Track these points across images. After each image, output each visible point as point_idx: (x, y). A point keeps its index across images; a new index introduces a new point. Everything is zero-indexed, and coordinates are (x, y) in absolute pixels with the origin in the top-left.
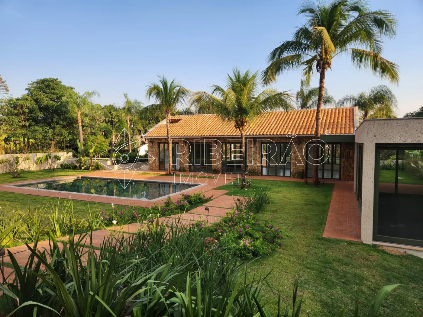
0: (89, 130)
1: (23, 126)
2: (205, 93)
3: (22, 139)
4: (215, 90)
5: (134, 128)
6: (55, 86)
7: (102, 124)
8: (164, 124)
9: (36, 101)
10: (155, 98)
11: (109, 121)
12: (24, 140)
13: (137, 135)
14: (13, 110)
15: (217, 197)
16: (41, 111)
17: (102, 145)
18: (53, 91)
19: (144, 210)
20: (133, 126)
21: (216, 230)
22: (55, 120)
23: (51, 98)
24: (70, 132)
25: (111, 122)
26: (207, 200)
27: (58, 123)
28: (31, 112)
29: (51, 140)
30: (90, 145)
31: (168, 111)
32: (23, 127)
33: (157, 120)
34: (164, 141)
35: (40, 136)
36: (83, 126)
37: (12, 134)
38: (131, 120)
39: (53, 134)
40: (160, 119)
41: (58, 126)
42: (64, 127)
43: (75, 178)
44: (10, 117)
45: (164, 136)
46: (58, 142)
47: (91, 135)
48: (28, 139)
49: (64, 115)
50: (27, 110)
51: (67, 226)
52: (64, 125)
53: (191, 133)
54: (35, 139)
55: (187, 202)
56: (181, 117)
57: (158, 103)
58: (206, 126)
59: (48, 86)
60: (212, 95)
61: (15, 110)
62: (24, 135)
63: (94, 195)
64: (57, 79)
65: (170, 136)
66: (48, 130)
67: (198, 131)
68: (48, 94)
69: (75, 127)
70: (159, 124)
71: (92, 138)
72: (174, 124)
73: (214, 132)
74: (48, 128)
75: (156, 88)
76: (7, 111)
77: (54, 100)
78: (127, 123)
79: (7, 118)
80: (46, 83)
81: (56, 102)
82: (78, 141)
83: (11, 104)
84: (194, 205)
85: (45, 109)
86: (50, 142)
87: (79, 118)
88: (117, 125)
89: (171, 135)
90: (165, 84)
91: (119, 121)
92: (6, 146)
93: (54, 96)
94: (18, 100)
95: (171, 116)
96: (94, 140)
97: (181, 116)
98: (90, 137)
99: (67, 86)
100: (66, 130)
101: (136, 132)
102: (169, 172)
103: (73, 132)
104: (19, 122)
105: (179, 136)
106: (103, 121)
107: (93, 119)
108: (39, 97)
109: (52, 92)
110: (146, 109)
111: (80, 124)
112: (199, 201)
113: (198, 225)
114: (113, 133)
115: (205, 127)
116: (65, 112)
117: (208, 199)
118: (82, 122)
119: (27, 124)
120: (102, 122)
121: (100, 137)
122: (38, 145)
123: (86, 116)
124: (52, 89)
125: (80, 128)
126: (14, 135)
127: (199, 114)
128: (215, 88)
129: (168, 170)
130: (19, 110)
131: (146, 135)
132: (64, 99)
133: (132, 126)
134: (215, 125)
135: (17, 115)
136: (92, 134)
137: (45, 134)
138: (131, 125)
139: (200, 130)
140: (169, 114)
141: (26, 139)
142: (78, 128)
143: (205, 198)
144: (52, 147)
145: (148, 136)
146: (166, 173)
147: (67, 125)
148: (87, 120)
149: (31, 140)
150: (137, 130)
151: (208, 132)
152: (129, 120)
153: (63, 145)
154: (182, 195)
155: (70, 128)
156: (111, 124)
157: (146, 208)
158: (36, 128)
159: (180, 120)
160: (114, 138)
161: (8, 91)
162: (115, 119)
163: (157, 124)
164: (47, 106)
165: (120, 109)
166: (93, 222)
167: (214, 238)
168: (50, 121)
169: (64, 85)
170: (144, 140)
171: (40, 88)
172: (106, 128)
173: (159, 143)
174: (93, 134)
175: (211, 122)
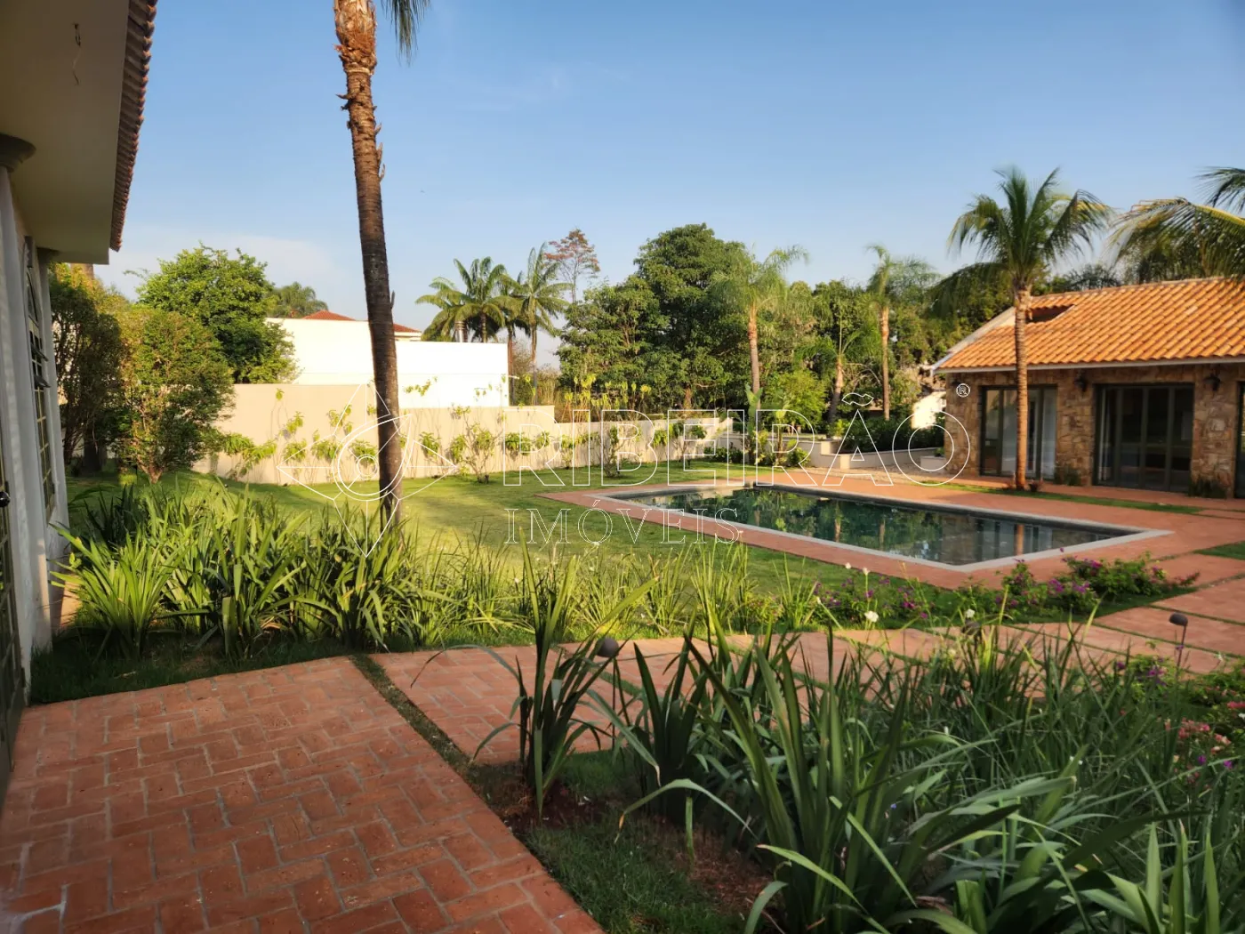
0: (773, 358)
1: (627, 353)
2: (1179, 202)
3: (624, 386)
4: (1224, 188)
5: (901, 344)
6: (698, 244)
7: (807, 338)
8: (1004, 325)
9: (657, 288)
10: (978, 246)
11: (827, 329)
12: (630, 387)
13: (908, 364)
14: (609, 317)
15: (1216, 583)
16: (666, 314)
17: (805, 397)
18: (694, 258)
19: (937, 593)
20: (898, 338)
21: (1217, 700)
22: (695, 335)
23: (688, 277)
24: (728, 364)
25: (834, 332)
26: (1171, 590)
27: (701, 343)
28: (643, 318)
29: (684, 386)
30: (779, 399)
31: (1022, 282)
32: (630, 354)
33: (976, 315)
34: (1001, 381)
35: (663, 378)
36: (760, 347)
37: (605, 374)
38: (891, 322)
39: (691, 370)
40: (988, 312)
41: (701, 348)
42: (714, 353)
43: (740, 485)
44: (602, 332)
45: (1004, 365)
46: (701, 392)
47: (778, 370)
48: (639, 386)
49: (717, 318)
50: (636, 314)
51: (732, 608)
52: (715, 346)
53: (1106, 353)
54: (652, 384)
55: (1090, 586)
56: (1068, 298)
57: (990, 257)
58: (1173, 325)
59: (682, 248)
60: (1209, 207)
61: (611, 314)
62: (629, 375)
63: (784, 533)
64: (704, 226)
65: (1024, 363)
66: (680, 360)
67: (1137, 345)
68: (683, 267)
69: (742, 351)
70: (985, 329)
71: (782, 378)
72: (1039, 324)
73: (1206, 344)
74: (678, 356)
75: (986, 210)
76: (595, 318)
77: (694, 284)
78: (881, 331)
79: (595, 337)
80: (678, 240)
81: (699, 286)
82: (748, 387)
83: (604, 301)
84: (1119, 601)
85: (672, 307)
86: (681, 391)
87: (752, 326)
88: (851, 338)
89: (1029, 361)
90: (1017, 192)
91: (856, 326)
92: (593, 401)
93: (695, 273)
94: (619, 289)
95: (1032, 298)
96: (785, 384)
97: (1068, 295)
98: (777, 376)
99: (726, 242)
100: (718, 358)
101: (906, 357)
102: (1018, 482)
103: (735, 364)
104: (620, 343)
105: (1060, 363)
106: (809, 329)
107: (785, 325)
108: (662, 280)
109: (691, 262)
110: (952, 282)
111: (754, 342)
112: (1138, 590)
113: (1145, 671)
114: (840, 361)
115: (1168, 328)
116: (718, 312)
117: (1174, 585)
118: (759, 336)
119: (637, 349)
120: (809, 333)
121: (803, 377)
122: (658, 400)
123: (768, 317)
124: (691, 254)
125: (755, 351)
126: (610, 377)
127: (1140, 282)
128: (1225, 178)
129: (1011, 476)
130: (620, 315)
131: (941, 363)
132: (718, 277)
133: (894, 339)
134: (1213, 318)
135: (615, 327)
136: (782, 369)
137: (672, 372)
138: (891, 335)
139: (1144, 339)
140: (1027, 293)
141: (634, 387)
142: (748, 353)
143: (1161, 582)
144: (688, 401)
145: (946, 368)
146: (1005, 486)
147: (723, 347)
148: (772, 328)
149: (645, 388)
150: (910, 350)
151: (1181, 346)
152: (886, 323)
153: (711, 400)
154: (1070, 561)
155: (728, 354)
156: (833, 338)
157: (942, 588)
158: (655, 356)
159: (1064, 308)
160: (840, 378)
161: (597, 269)
162: (846, 322)
163: (976, 327)
164: (679, 298)
165: (863, 292)
166: (794, 608)
167: (1211, 726)
168: (684, 337)
169: (719, 241)
170: (929, 380)
171: (665, 254)
172: (820, 347)
173: (983, 391)
174: (785, 367)
175: (1194, 308)
